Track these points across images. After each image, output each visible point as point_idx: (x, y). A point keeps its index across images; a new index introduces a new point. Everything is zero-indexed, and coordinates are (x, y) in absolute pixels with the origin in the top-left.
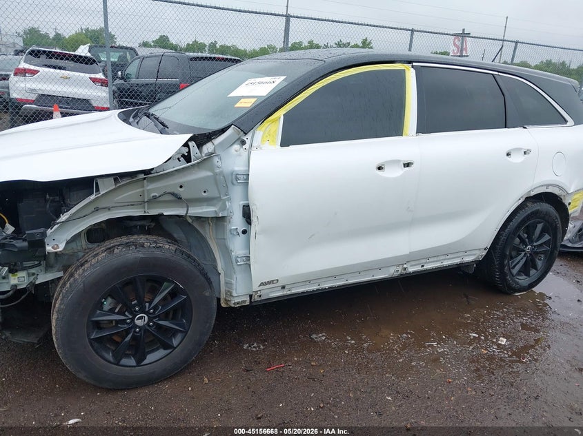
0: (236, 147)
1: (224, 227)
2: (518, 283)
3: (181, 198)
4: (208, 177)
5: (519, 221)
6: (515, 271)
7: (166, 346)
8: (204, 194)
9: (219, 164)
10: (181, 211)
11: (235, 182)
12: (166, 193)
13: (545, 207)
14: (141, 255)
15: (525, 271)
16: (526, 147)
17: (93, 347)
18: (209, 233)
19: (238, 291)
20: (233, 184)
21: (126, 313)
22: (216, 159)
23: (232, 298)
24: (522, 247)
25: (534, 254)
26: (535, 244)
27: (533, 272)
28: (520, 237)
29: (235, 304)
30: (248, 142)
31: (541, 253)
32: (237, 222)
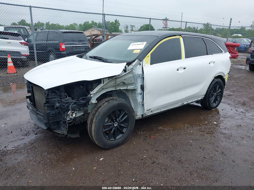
0: (139, 66)
1: (136, 92)
2: (213, 106)
3: (125, 84)
4: (132, 76)
5: (213, 85)
6: (212, 102)
7: (122, 133)
8: (131, 82)
9: (134, 72)
10: (125, 88)
11: (139, 77)
12: (121, 82)
13: (219, 80)
14: (118, 103)
15: (215, 102)
16: (214, 61)
17: (103, 134)
18: (130, 95)
19: (139, 114)
20: (138, 78)
21: (112, 122)
22: (134, 70)
23: (137, 116)
24: (214, 93)
25: (217, 95)
26: (217, 92)
27: (217, 102)
28: (213, 90)
29: (137, 118)
30: (141, 64)
31: (218, 95)
32: (139, 90)
